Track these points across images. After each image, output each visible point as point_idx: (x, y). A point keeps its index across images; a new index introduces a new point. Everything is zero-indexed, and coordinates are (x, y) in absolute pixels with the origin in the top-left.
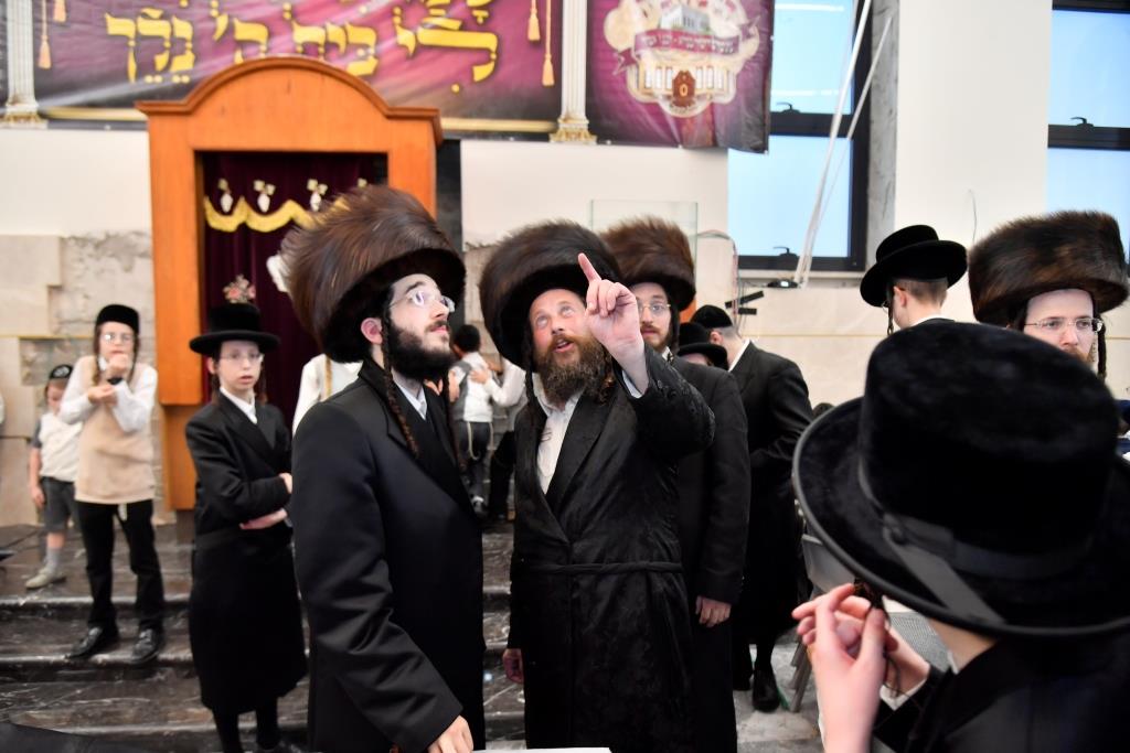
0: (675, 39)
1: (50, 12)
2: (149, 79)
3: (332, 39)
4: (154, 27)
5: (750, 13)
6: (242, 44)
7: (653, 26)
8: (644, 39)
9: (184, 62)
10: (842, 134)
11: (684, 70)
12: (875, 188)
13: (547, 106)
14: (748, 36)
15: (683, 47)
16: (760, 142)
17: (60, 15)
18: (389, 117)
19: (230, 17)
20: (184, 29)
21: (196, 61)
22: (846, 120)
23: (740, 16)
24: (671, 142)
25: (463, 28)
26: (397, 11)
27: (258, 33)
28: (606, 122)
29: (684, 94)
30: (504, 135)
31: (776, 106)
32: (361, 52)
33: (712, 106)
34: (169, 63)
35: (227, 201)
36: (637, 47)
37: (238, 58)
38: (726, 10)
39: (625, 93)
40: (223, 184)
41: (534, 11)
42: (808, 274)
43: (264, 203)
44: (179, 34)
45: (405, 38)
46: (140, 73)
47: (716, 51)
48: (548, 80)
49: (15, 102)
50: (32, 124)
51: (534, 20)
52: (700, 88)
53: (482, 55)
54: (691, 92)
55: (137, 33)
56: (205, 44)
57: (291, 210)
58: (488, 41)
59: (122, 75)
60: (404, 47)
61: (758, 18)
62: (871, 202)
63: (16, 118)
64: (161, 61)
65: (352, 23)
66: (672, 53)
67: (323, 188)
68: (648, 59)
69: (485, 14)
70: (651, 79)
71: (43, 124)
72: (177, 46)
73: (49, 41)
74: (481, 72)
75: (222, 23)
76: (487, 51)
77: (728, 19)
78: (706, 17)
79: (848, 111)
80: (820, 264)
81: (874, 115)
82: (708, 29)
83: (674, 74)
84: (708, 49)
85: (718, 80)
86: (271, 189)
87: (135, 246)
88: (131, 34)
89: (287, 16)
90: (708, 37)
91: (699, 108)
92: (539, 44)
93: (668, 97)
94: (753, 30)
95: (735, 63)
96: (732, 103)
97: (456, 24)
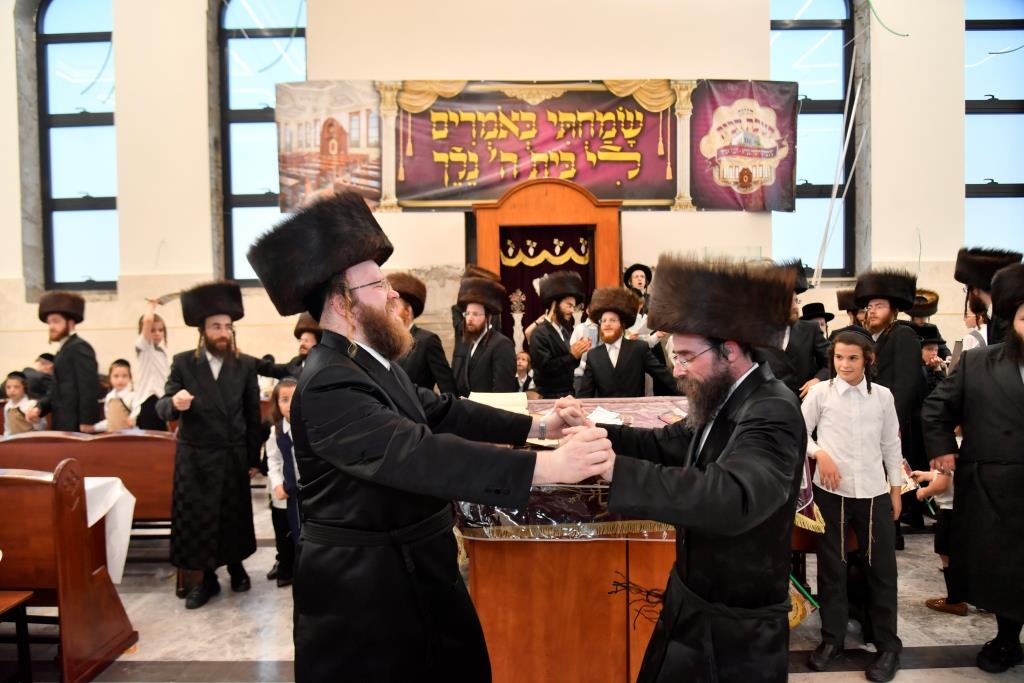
0: (741, 150)
1: (405, 150)
2: (455, 184)
3: (552, 159)
4: (458, 156)
5: (782, 133)
6: (505, 164)
7: (727, 144)
8: (723, 151)
9: (473, 175)
10: (839, 195)
11: (745, 167)
12: (859, 227)
13: (668, 191)
14: (781, 146)
15: (745, 155)
16: (790, 206)
17: (409, 152)
18: (597, 206)
19: (498, 151)
20: (474, 157)
21: (480, 175)
22: (841, 188)
23: (777, 135)
24: (740, 208)
25: (622, 151)
26: (587, 143)
27: (511, 157)
28: (702, 199)
29: (745, 181)
30: (645, 208)
31: (799, 182)
32: (567, 166)
33: (763, 187)
34: (466, 175)
35: (511, 251)
36: (719, 155)
37: (502, 173)
38: (769, 133)
39: (713, 182)
40: (509, 242)
41: (661, 139)
42: (820, 279)
43: (531, 251)
44: (471, 160)
45: (591, 157)
46: (450, 182)
47: (764, 157)
48: (669, 176)
49: (385, 198)
50: (394, 209)
51: (661, 144)
52: (755, 177)
53: (632, 164)
54: (750, 180)
55: (449, 160)
56: (485, 164)
57: (545, 255)
58: (636, 156)
59: (442, 184)
60: (591, 162)
61: (787, 136)
62: (857, 236)
63: (386, 207)
64: (462, 174)
65: (563, 151)
66: (738, 158)
67: (562, 243)
68: (725, 162)
69: (634, 142)
70: (728, 173)
71: (400, 209)
72: (470, 166)
73: (404, 167)
74: (632, 174)
75: (494, 153)
76: (636, 162)
77: (770, 137)
78: (758, 137)
79: (841, 182)
80: (827, 273)
81: (857, 184)
82: (759, 144)
83: (740, 169)
84: (759, 156)
85: (765, 172)
86: (535, 244)
87: (447, 273)
88: (446, 161)
89: (528, 148)
90: (759, 149)
91: (755, 188)
92: (664, 157)
93: (736, 183)
94: (785, 143)
95: (774, 162)
96: (774, 185)
97: (618, 149)
